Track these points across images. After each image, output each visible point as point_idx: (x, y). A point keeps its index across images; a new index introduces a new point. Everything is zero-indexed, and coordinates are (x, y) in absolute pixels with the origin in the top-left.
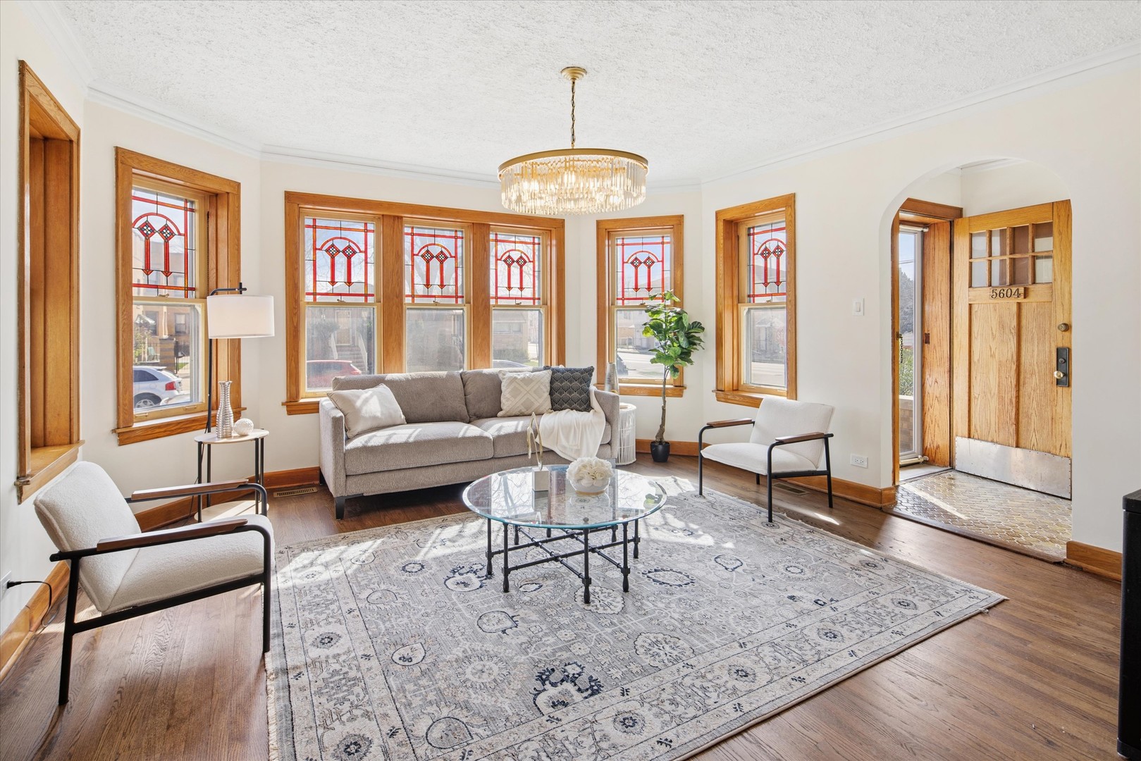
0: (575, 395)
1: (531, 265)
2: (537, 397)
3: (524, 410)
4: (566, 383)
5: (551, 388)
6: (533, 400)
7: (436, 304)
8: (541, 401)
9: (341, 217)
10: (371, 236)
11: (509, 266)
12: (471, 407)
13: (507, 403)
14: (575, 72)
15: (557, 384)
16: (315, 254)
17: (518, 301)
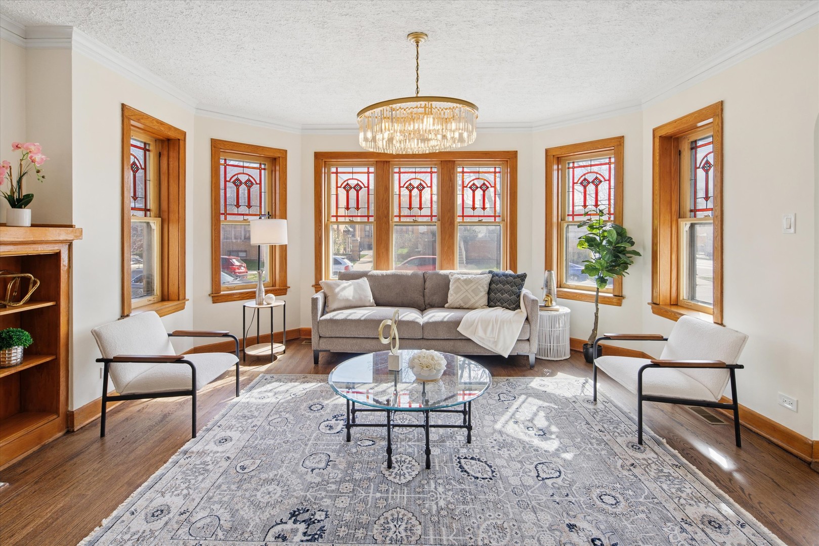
0: (506, 295)
1: (493, 189)
2: (473, 295)
3: (462, 305)
4: (500, 286)
5: (489, 289)
6: (470, 297)
7: (415, 221)
8: (477, 298)
9: (353, 165)
10: (372, 176)
11: (474, 191)
12: (426, 298)
13: (452, 298)
14: (417, 36)
15: (494, 286)
16: (337, 190)
17: (480, 218)
